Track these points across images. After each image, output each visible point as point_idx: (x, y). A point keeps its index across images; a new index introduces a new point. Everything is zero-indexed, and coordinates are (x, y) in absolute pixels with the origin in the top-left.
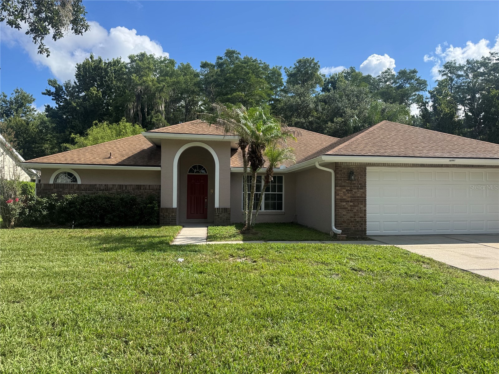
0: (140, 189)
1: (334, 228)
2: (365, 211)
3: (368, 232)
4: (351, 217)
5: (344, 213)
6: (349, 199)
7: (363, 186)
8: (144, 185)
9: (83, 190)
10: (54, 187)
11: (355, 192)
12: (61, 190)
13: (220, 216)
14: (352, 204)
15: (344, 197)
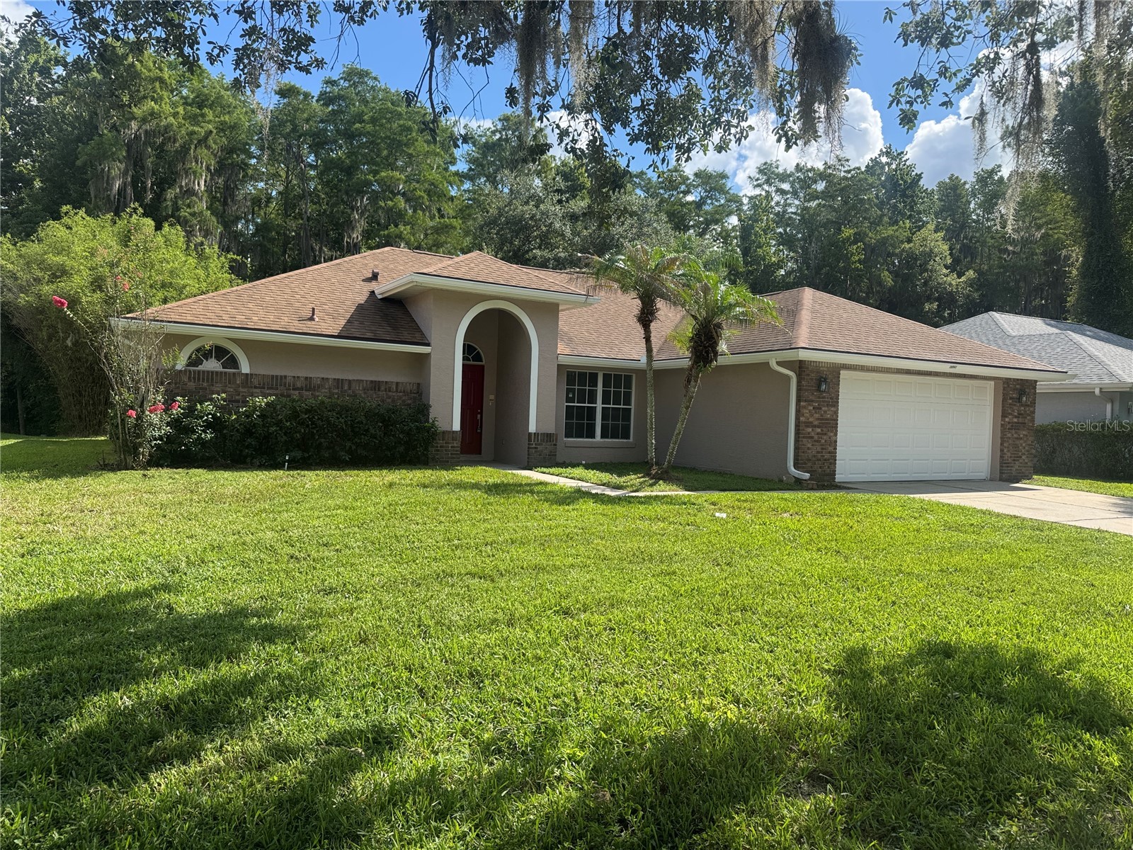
0: (379, 390)
1: (792, 469)
2: (836, 442)
3: (839, 478)
4: (818, 452)
5: (809, 445)
6: (816, 423)
7: (834, 403)
8: (386, 382)
9: (255, 387)
10: (189, 378)
11: (825, 412)
12: (205, 384)
13: (540, 448)
14: (819, 430)
15: (811, 420)
